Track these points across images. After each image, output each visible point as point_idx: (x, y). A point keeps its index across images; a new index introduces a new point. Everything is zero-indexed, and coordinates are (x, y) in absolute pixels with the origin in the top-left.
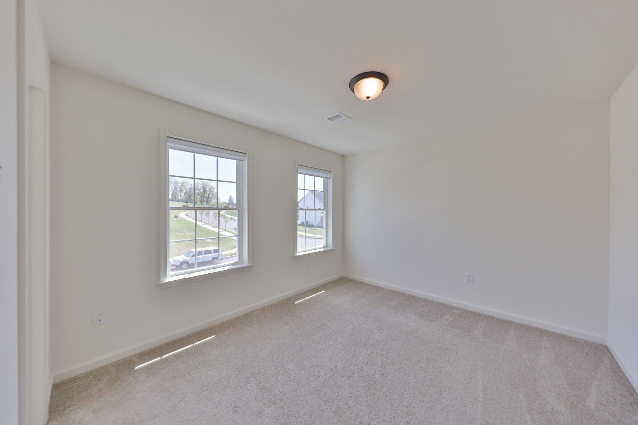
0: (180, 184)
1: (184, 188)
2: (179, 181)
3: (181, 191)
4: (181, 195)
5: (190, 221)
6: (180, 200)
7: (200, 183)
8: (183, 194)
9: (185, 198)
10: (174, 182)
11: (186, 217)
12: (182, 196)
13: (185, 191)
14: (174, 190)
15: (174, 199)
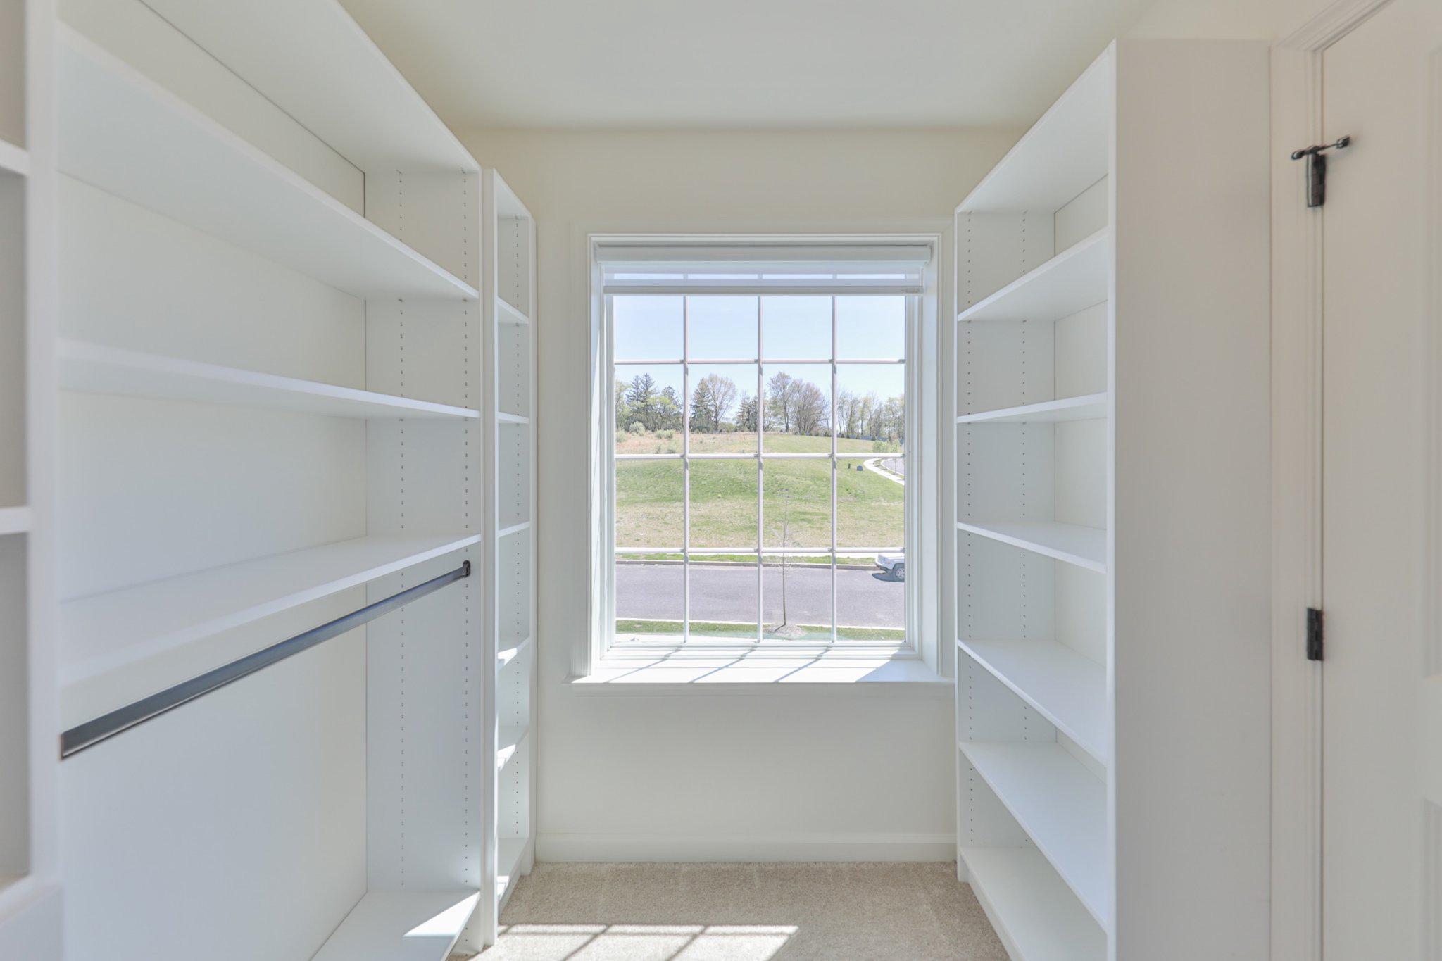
0: (861, 405)
1: (867, 411)
2: (859, 399)
3: (862, 417)
4: (862, 425)
5: (886, 477)
6: (860, 435)
7: (896, 399)
8: (865, 423)
9: (868, 432)
10: (850, 400)
11: (877, 468)
12: (864, 428)
13: (869, 418)
14: (851, 417)
15: (850, 434)
